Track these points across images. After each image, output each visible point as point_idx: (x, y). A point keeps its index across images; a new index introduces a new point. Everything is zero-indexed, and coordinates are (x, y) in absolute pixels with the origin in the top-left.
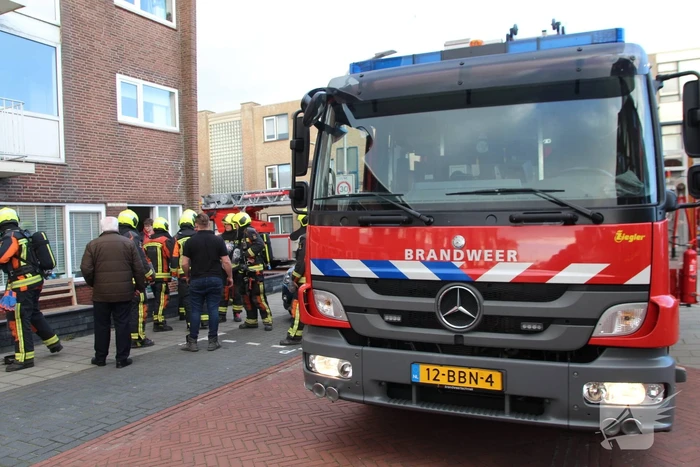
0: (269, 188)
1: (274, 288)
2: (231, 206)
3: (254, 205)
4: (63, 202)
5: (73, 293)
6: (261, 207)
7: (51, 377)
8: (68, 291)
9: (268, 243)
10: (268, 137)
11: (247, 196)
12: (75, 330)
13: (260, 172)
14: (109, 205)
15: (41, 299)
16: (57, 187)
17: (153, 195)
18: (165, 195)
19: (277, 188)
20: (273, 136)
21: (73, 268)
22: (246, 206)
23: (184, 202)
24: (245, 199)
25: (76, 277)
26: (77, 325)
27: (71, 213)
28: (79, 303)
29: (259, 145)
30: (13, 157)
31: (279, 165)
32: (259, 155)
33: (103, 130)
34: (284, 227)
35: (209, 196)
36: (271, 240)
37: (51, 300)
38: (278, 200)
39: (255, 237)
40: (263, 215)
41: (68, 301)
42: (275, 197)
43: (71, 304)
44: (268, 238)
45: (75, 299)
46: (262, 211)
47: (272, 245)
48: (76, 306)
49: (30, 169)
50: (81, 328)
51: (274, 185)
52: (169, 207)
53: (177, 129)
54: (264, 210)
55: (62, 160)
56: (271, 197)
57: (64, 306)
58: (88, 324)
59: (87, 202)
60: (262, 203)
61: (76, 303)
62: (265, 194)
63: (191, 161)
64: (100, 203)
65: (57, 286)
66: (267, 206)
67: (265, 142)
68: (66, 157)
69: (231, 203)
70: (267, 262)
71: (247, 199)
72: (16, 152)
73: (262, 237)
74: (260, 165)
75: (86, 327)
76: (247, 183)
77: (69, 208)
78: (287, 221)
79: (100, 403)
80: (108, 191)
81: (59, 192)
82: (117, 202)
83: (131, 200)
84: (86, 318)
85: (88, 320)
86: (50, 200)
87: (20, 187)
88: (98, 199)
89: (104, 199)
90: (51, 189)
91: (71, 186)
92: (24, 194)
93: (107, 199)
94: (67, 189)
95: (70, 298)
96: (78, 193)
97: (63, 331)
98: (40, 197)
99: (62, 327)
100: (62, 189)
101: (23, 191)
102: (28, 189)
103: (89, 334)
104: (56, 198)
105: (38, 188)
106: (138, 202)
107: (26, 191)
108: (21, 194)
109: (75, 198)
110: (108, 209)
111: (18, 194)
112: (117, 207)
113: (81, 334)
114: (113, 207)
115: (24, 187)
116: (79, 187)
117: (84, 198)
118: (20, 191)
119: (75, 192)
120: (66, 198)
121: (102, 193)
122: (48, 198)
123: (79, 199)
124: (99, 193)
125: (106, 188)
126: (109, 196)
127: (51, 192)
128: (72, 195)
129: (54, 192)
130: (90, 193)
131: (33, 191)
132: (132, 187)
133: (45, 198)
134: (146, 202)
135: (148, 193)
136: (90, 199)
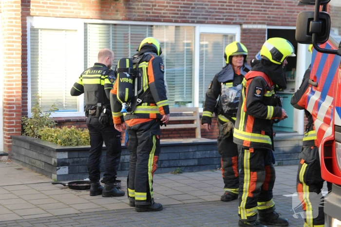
5: (197, 124)
8: (192, 122)
12: (184, 163)
14: (245, 26)
15: (162, 127)
16: (187, 6)
21: (200, 97)
26: (187, 159)
27: (202, 35)
28: (202, 136)
41: (191, 133)
43: (194, 136)
45: (198, 132)
50: (191, 163)
57: (187, 137)
58: (199, 159)
59: (219, 23)
61: (199, 136)
64: (235, 24)
75: (196, 162)
77: (200, 29)
80: (245, 10)
81: (189, 11)
82: (254, 23)
83: (271, 20)
84: (197, 153)
85: (199, 154)
86: (179, 20)
87: (149, 6)
88: (232, 19)
89: (240, 19)
90: (181, 7)
91: (202, 5)
92: (153, 13)
93: (243, 19)
94: (198, 8)
95: (194, 130)
96: (210, 12)
97: (172, 163)
98: (169, 17)
99: (170, 158)
100: (193, 8)
101: (152, 9)
102: (157, 7)
103: (199, 170)
104: (185, 18)
105: (167, 6)
106: (280, 23)
107: (155, 9)
108: (149, 13)
109: (207, 19)
110: (244, 32)
111: (147, 12)
112: (255, 29)
113: (191, 168)
114: (249, 30)
115: (153, 6)
116: (211, 5)
117: (216, 19)
118: (149, 9)
119: (207, 12)
120: (196, 18)
121: (238, 13)
122: (178, 17)
123: (211, 19)
124: (234, 13)
125: (242, 6)
126: (245, 16)
127: (180, 11)
128: (203, 15)
129: (184, 11)
130: (223, 13)
131: (161, 10)
132: (274, 5)
133: (174, 17)
134: (290, 23)
135: (294, 12)
136: (223, 19)
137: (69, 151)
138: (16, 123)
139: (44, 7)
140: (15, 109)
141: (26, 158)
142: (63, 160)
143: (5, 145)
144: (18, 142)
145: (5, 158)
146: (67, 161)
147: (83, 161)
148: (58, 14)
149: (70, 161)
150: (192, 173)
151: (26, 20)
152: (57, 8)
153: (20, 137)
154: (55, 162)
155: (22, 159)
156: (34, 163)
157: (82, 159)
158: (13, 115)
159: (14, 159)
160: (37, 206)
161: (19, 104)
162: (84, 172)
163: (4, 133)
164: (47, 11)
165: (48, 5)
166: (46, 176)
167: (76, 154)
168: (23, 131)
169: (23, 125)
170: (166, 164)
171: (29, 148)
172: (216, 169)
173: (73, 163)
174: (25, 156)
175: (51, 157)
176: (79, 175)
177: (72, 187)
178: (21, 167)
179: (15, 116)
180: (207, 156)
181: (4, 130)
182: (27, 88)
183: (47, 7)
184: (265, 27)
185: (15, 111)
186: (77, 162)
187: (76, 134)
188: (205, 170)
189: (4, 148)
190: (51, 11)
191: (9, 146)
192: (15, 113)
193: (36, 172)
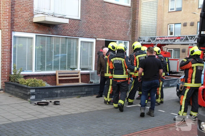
0: (169, 35)
1: (170, 85)
2: (150, 43)
3: (161, 43)
4: (79, 37)
5: (80, 77)
6: (165, 45)
7: (73, 113)
8: (77, 76)
9: (168, 62)
10: (171, 9)
11: (158, 39)
12: (81, 93)
13: (165, 27)
14: (97, 39)
16: (76, 30)
17: (116, 36)
18: (122, 36)
19: (173, 35)
20: (173, 9)
21: (80, 66)
22: (157, 43)
23: (130, 40)
24: (157, 40)
25: (82, 70)
27: (81, 42)
28: (82, 82)
29: (166, 14)
30: (60, 16)
31: (175, 24)
32: (165, 18)
33: (97, 5)
34: (175, 55)
35: (140, 38)
36: (170, 61)
37: (71, 79)
38: (174, 42)
39: (162, 60)
40: (165, 48)
42: (172, 40)
43: (78, 82)
44: (168, 60)
45: (80, 80)
46: (165, 47)
47: (170, 64)
48: (80, 83)
49: (67, 21)
50: (83, 93)
51: (171, 34)
52: (123, 42)
53: (129, 5)
54: (166, 46)
55: (79, 18)
56: (170, 40)
57: (76, 82)
58: (86, 92)
59: (88, 37)
60: (166, 43)
61: (80, 82)
62: (167, 38)
63: (135, 21)
64: (94, 38)
65: (73, 73)
66: (168, 44)
67: (169, 12)
68: (81, 17)
69: (150, 41)
70: (167, 72)
71: (158, 40)
72: (62, 13)
73: (166, 59)
74: (165, 23)
75: (85, 93)
76: (158, 32)
77: (81, 39)
78: (176, 52)
79: (94, 128)
80: (97, 33)
81: (77, 32)
82: (101, 38)
83: (107, 37)
84: (86, 89)
85: (86, 90)
86: (73, 35)
87: (62, 29)
88: (93, 36)
89: (96, 36)
90: (74, 30)
91: (82, 30)
92: (63, 32)
93: (97, 36)
94: (80, 31)
95: (78, 79)
96: (85, 33)
97: (76, 93)
98: (69, 34)
99: (75, 91)
100: (78, 31)
101: (63, 31)
102: (65, 30)
103: (86, 96)
104: (76, 35)
105: (69, 30)
106: (110, 38)
107: (64, 31)
108: (62, 32)
109: (84, 35)
110: (97, 41)
111: (61, 32)
112: (101, 40)
113: (83, 95)
114: (99, 40)
115: (63, 29)
116: (85, 30)
117: (87, 36)
118: (62, 31)
119: (84, 33)
120: (80, 35)
121: (95, 34)
122: (73, 34)
123: (85, 35)
124: (93, 34)
125: (97, 31)
126: (98, 35)
127: (74, 32)
128: (82, 34)
129: (75, 32)
130: (90, 33)
131: (67, 31)
132: (108, 31)
133: (72, 34)
134: (113, 39)
135: (114, 34)
136: (89, 36)
137: (36, 89)
138: (7, 76)
139: (20, 28)
140: (7, 70)
141: (13, 91)
142: (33, 93)
143: (1, 86)
144: (8, 85)
145: (2, 91)
146: (35, 93)
147: (41, 93)
148: (25, 31)
149: (36, 93)
150: (84, 97)
151: (12, 33)
152: (25, 28)
153: (9, 82)
154: (29, 94)
155: (11, 92)
156: (17, 94)
157: (41, 92)
158: (6, 73)
159: (6, 92)
160: (29, 114)
161: (9, 68)
162: (41, 97)
163: (1, 81)
164: (21, 29)
165: (22, 27)
166: (24, 99)
167: (38, 90)
168: (10, 80)
169: (10, 77)
170: (74, 94)
171: (14, 87)
172: (92, 95)
173: (37, 94)
174: (12, 91)
175: (27, 92)
176: (39, 99)
177: (38, 104)
178: (11, 95)
179: (6, 74)
180: (89, 90)
181: (1, 79)
182: (12, 62)
183: (21, 28)
184: (104, 40)
185: (7, 71)
186: (39, 94)
187: (36, 81)
188: (89, 96)
189: (1, 87)
190: (22, 30)
191: (4, 86)
192: (7, 72)
193: (19, 98)
